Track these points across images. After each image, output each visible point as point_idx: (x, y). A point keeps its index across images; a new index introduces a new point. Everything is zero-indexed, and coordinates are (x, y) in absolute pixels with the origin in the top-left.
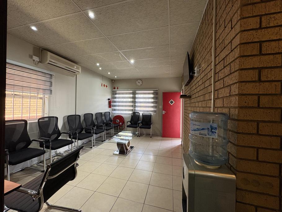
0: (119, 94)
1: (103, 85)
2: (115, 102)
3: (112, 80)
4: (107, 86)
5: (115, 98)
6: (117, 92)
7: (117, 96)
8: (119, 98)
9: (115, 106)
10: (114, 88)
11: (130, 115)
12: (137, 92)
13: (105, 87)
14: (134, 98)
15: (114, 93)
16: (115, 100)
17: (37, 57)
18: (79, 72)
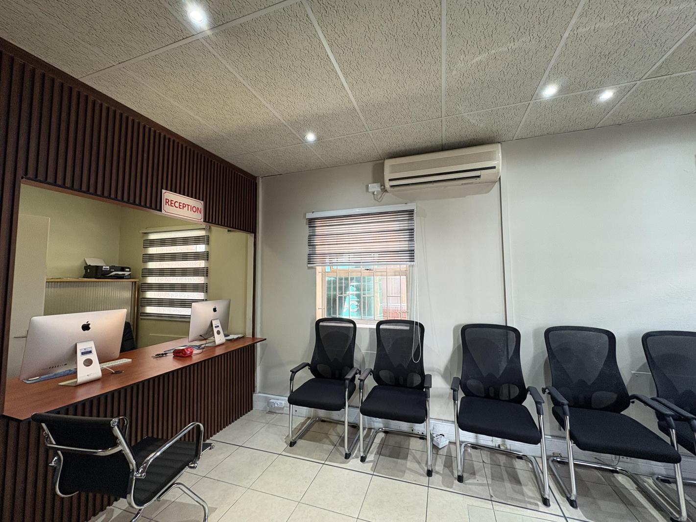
17: (375, 184)
18: (494, 167)
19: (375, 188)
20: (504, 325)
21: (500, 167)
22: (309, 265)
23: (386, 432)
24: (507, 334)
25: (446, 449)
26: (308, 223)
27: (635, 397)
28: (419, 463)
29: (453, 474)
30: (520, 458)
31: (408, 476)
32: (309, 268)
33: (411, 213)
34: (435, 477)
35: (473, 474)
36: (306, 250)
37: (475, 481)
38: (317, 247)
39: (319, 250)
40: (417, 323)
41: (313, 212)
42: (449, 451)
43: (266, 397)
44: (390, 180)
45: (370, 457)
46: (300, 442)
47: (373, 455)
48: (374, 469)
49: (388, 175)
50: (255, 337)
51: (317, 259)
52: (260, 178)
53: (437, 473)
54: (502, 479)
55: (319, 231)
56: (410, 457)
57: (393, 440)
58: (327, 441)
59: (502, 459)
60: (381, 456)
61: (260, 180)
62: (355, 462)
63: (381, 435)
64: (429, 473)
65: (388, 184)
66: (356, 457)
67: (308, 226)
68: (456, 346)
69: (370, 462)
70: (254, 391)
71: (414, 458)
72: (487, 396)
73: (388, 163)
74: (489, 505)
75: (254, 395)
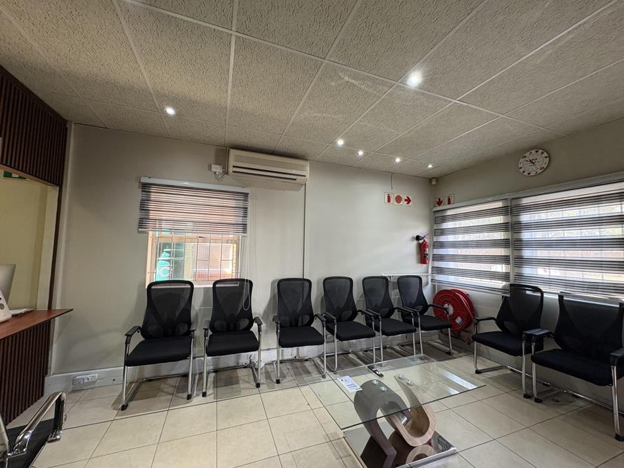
0: (455, 218)
1: (393, 200)
2: (442, 245)
3: (430, 180)
4: (408, 201)
5: (442, 232)
6: (449, 213)
7: (448, 225)
8: (454, 231)
9: (441, 258)
10: (440, 203)
11: (498, 297)
12: (525, 201)
13: (403, 203)
14: (514, 227)
15: (437, 219)
16: (443, 239)
17: (218, 166)
18: (305, 176)
19: (217, 169)
20: (302, 277)
21: (308, 176)
22: (140, 229)
23: (216, 371)
24: (303, 284)
25: (263, 369)
26: (140, 187)
27: (359, 311)
28: (248, 382)
29: (273, 381)
30: (307, 360)
31: (244, 392)
32: (139, 232)
33: (246, 195)
34: (262, 387)
35: (285, 377)
36: (137, 214)
37: (287, 380)
38: (151, 212)
39: (152, 215)
40: (247, 280)
41: (150, 178)
42: (266, 369)
43: (68, 376)
44: (234, 167)
45: (210, 392)
46: (131, 404)
47: (211, 389)
48: (216, 397)
49: (232, 162)
50: (53, 308)
51: (151, 224)
52: (73, 125)
53: (263, 384)
54: (300, 374)
55: (153, 196)
56: (240, 381)
57: (223, 375)
58: (163, 394)
59: (298, 364)
60: (218, 389)
61: (73, 126)
62: (198, 399)
63: (212, 375)
64: (258, 386)
65: (231, 169)
66: (197, 395)
67: (141, 190)
68: (272, 294)
69: (210, 395)
70: (46, 374)
71: (244, 380)
72: (291, 326)
73: (233, 153)
74: (297, 390)
75: (46, 378)
